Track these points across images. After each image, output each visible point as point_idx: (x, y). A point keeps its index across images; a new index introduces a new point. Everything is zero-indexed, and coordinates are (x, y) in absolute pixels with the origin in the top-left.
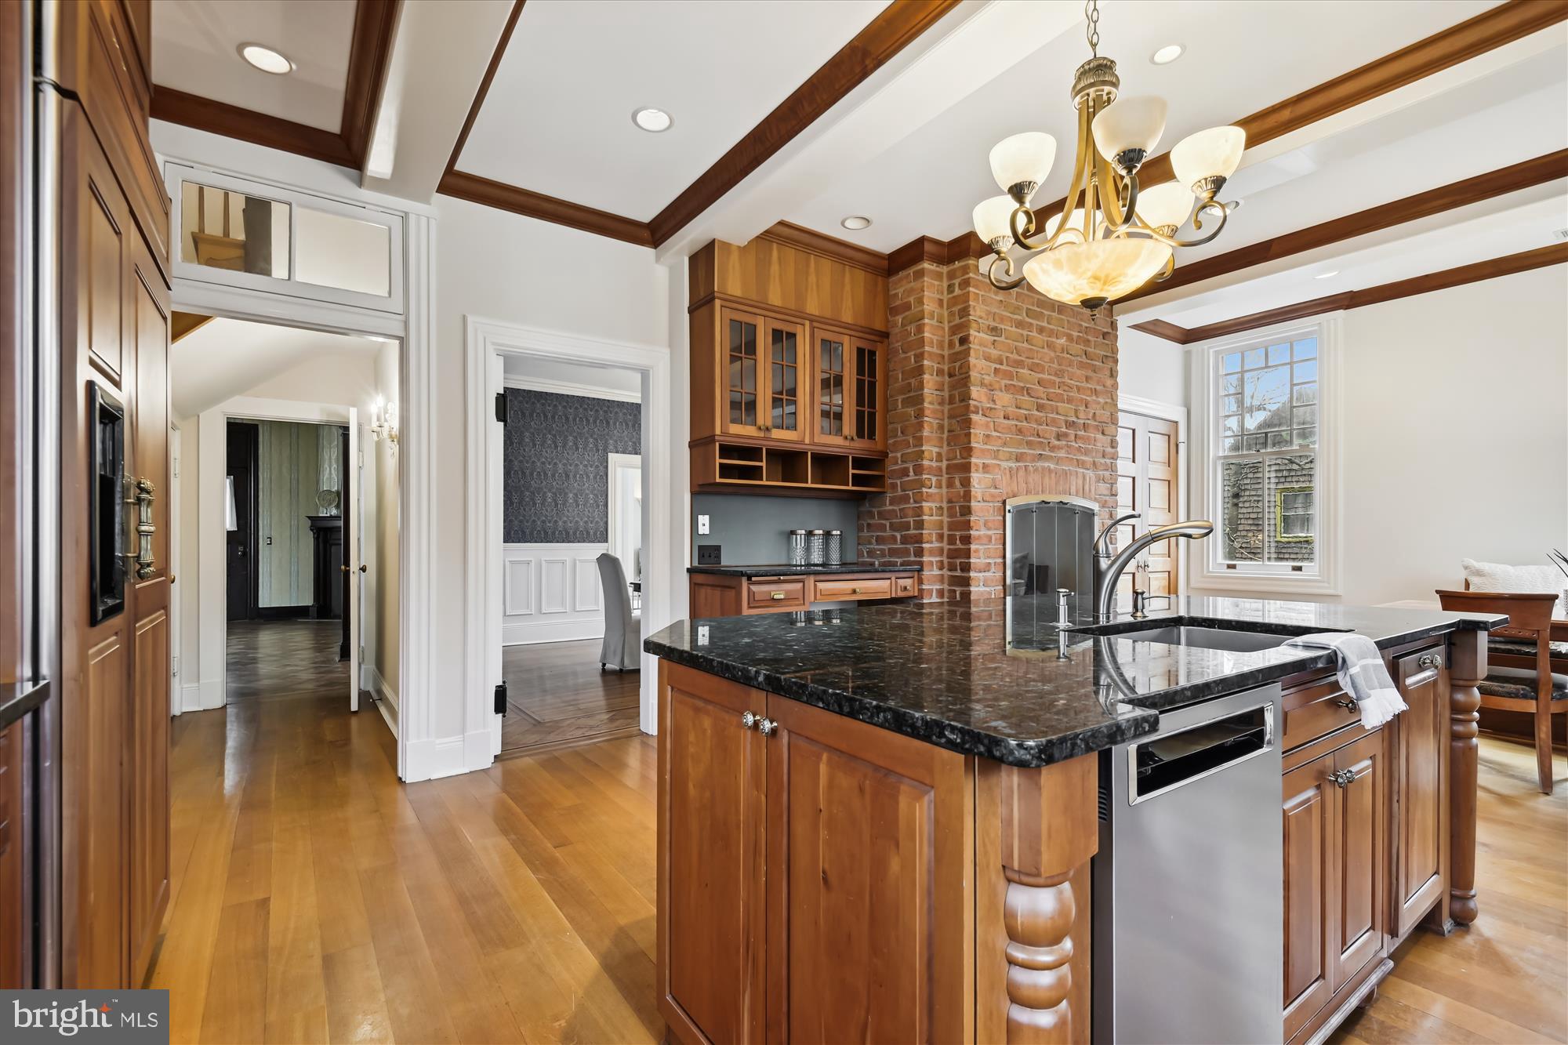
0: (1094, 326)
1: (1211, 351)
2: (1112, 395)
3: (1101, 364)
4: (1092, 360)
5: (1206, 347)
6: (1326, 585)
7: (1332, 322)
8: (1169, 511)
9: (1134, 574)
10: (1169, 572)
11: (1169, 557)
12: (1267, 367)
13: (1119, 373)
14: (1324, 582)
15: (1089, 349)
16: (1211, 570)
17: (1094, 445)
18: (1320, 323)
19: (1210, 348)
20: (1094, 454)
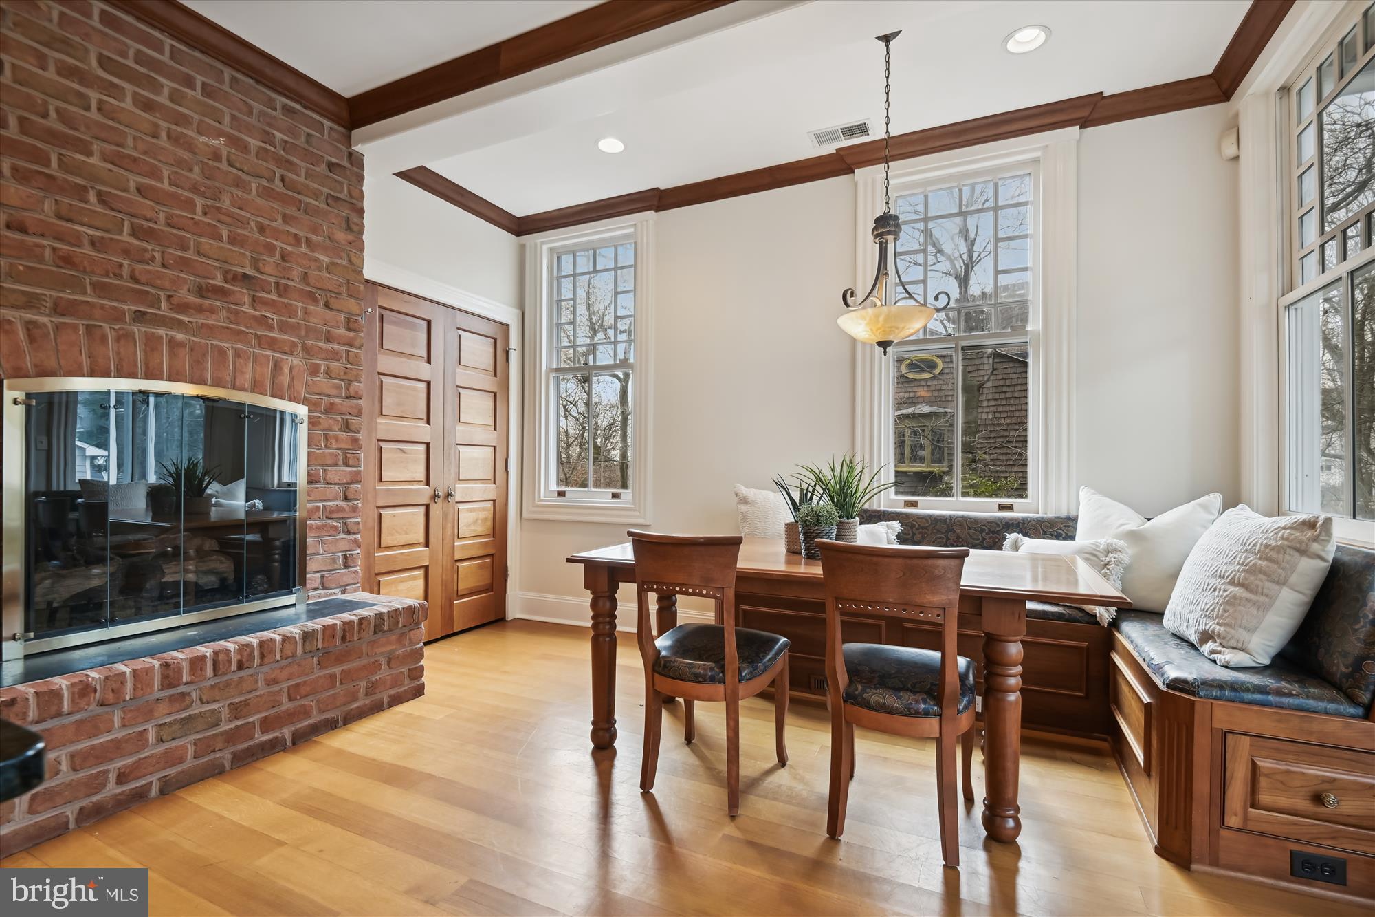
0: (306, 146)
1: (545, 247)
2: (348, 255)
3: (325, 206)
4: (299, 193)
5: (538, 241)
6: (637, 513)
7: (645, 223)
8: (495, 429)
9: (427, 506)
10: (494, 501)
11: (495, 483)
12: (596, 271)
13: (366, 229)
14: (635, 510)
15: (293, 176)
16: (542, 497)
17: (304, 320)
18: (635, 224)
19: (543, 243)
20: (303, 333)
